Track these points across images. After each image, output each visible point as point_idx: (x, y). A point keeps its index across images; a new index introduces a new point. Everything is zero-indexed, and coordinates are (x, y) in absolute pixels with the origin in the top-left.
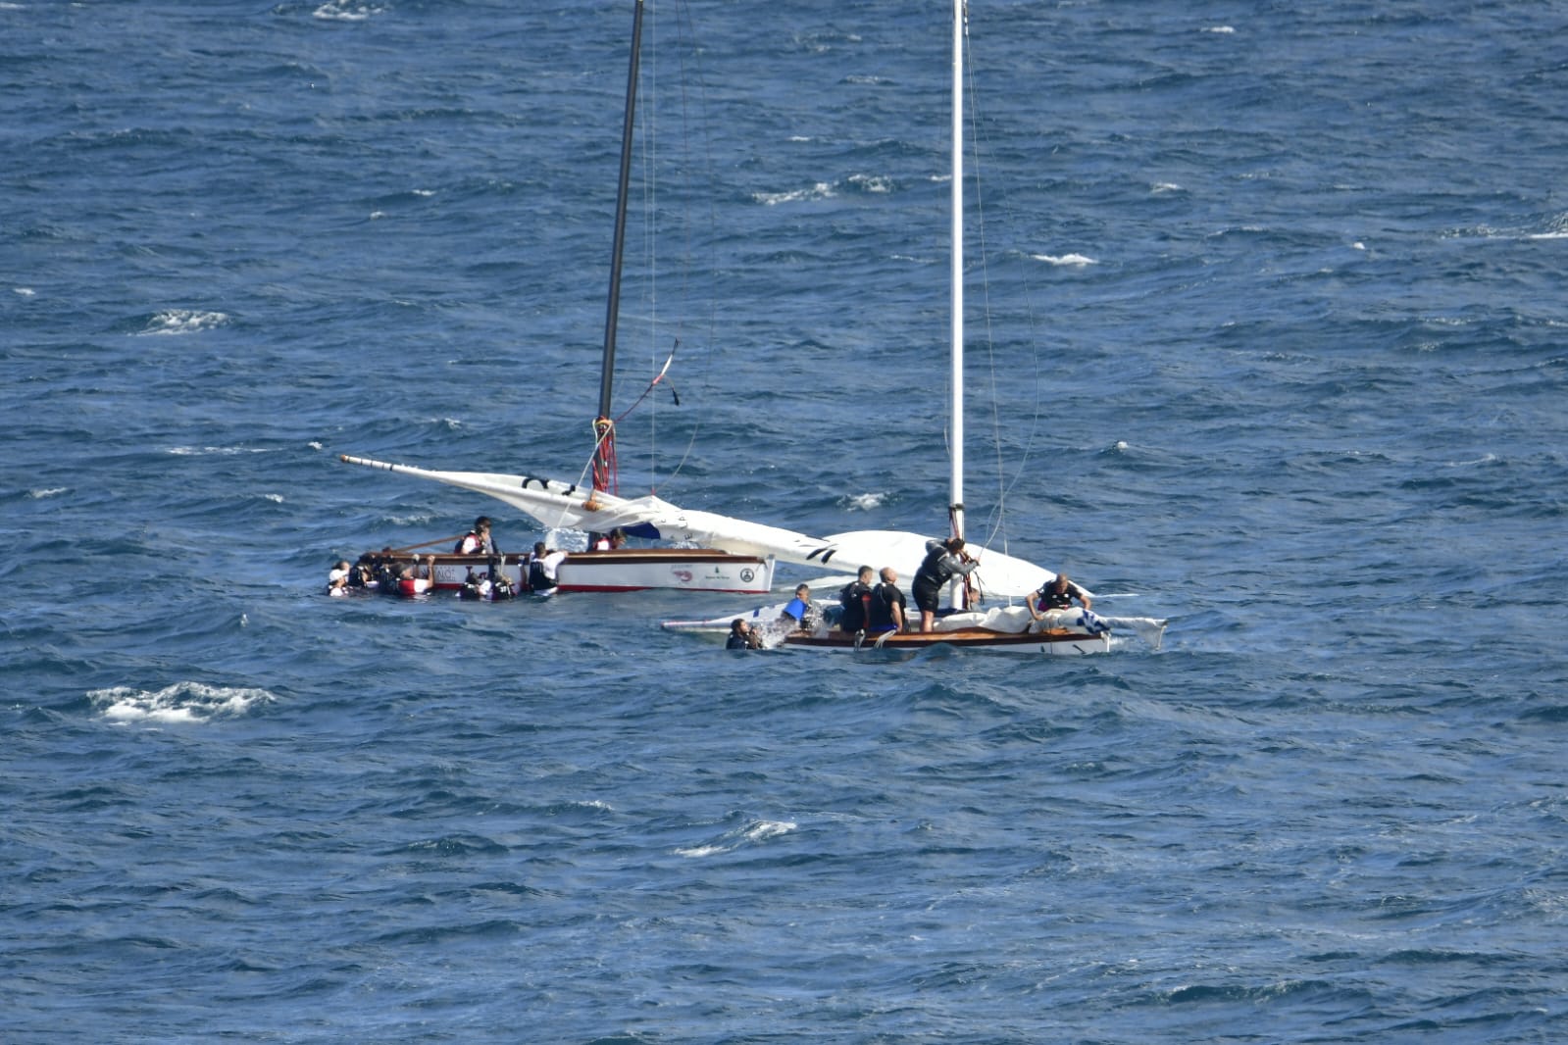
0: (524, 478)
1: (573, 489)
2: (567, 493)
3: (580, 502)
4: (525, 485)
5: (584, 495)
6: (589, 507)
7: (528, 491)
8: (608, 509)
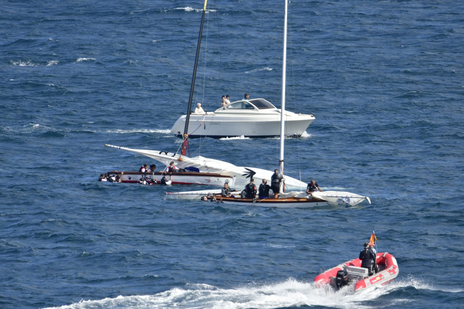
0: (160, 152)
1: (175, 155)
2: (173, 156)
3: (176, 159)
4: (160, 153)
5: (179, 157)
6: (179, 160)
7: (161, 155)
8: (185, 161)
